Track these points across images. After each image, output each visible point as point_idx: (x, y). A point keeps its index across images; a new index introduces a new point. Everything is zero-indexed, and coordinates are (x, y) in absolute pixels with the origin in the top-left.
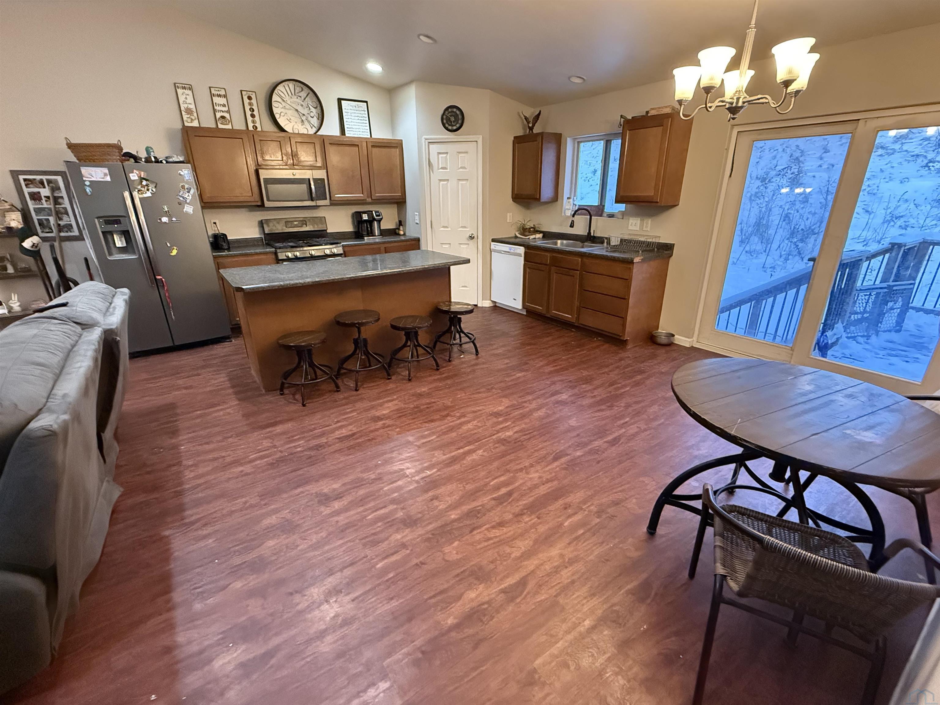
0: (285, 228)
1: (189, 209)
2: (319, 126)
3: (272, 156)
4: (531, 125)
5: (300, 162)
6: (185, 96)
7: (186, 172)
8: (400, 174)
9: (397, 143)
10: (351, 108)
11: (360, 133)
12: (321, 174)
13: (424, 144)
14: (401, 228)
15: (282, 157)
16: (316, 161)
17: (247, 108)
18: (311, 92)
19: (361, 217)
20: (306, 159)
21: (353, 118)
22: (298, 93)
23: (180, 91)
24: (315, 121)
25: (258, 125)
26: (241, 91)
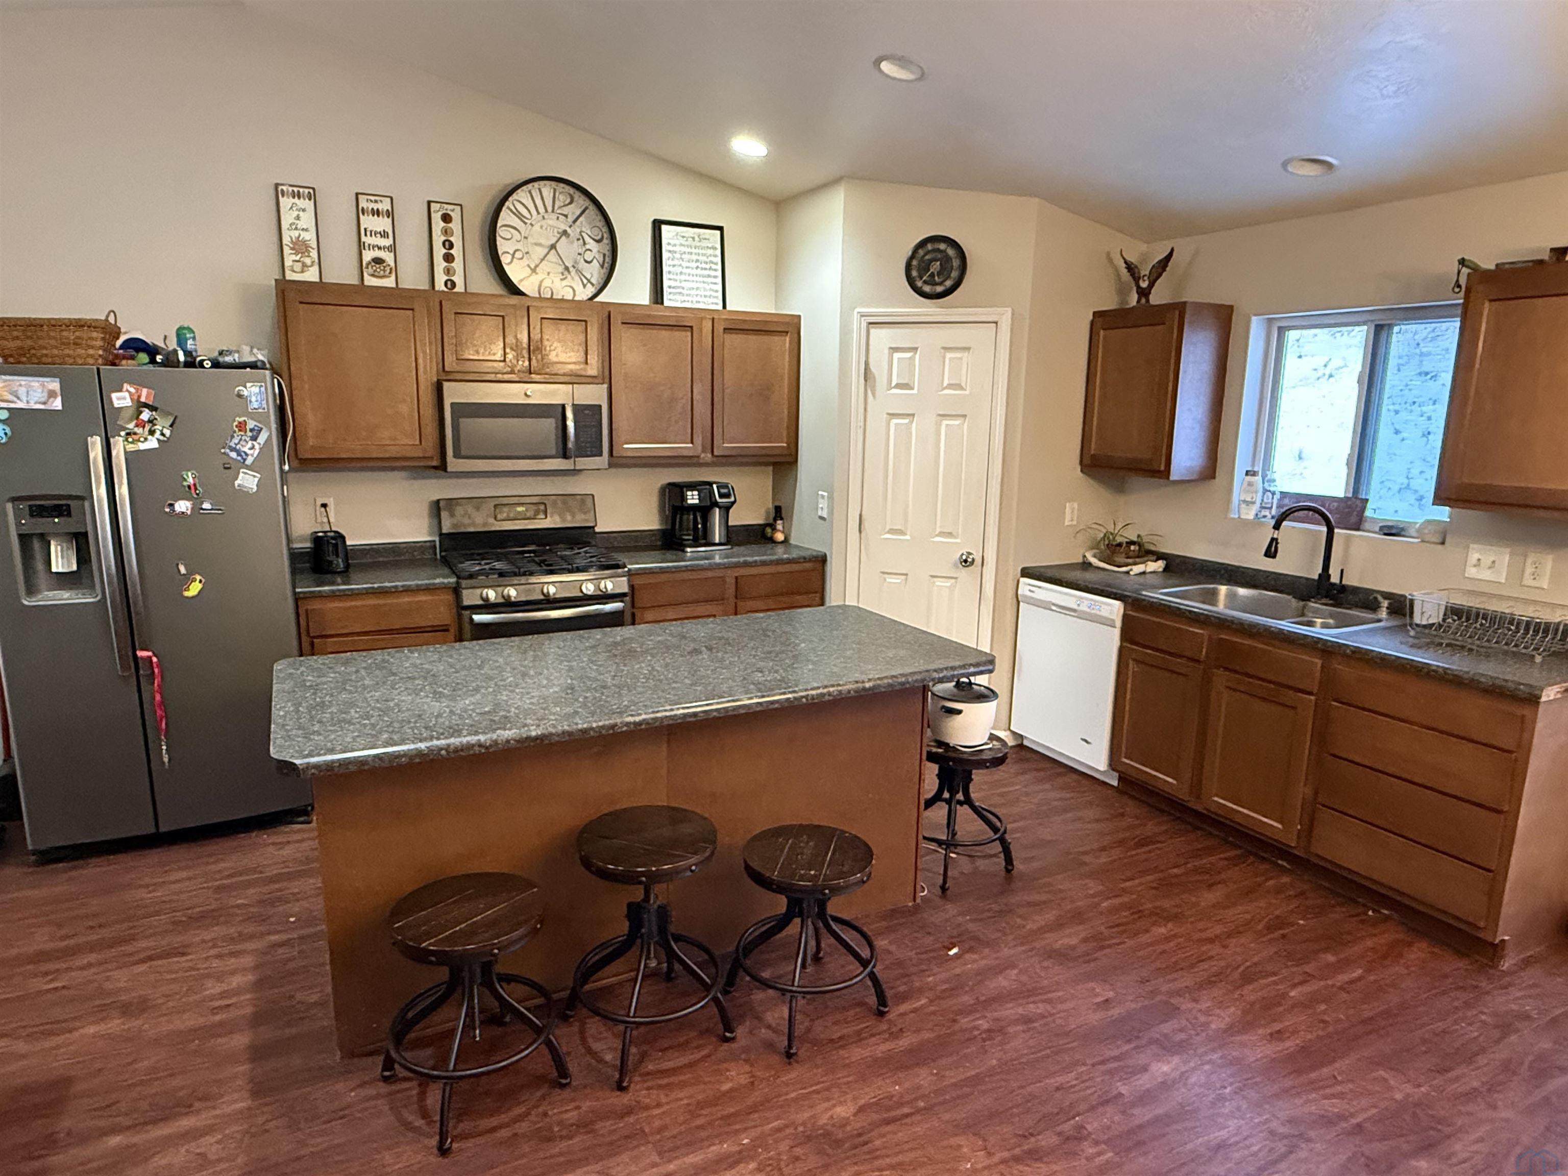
0: (492, 520)
1: (248, 481)
2: (602, 282)
3: (482, 351)
4: (1144, 284)
5: (545, 363)
6: (297, 213)
7: (255, 390)
8: (789, 399)
9: (787, 323)
10: (683, 241)
11: (698, 299)
12: (594, 395)
13: (857, 325)
14: (779, 525)
15: (505, 354)
16: (586, 363)
17: (438, 239)
18: (592, 207)
19: (683, 498)
20: (563, 357)
21: (685, 264)
22: (560, 207)
23: (285, 202)
24: (594, 272)
25: (458, 279)
26: (429, 203)
